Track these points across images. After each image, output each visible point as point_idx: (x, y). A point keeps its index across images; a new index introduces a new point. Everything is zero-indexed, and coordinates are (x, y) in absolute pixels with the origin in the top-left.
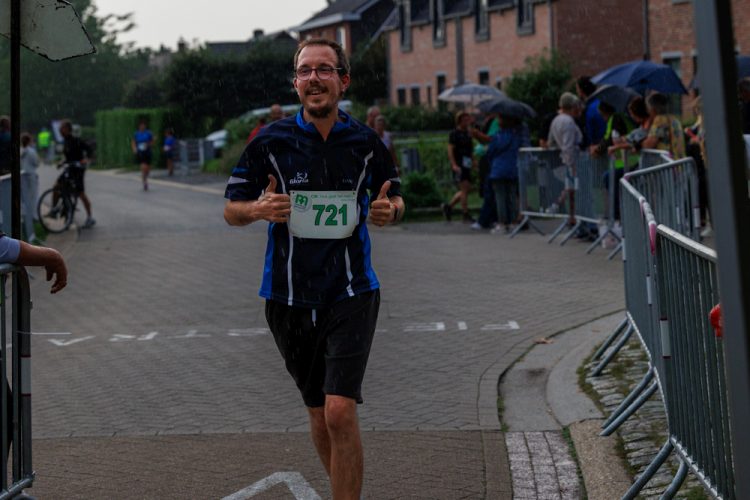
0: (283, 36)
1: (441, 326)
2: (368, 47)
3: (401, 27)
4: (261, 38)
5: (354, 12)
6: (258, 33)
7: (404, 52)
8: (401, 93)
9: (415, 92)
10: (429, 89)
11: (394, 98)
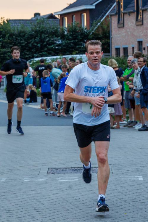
0: (52, 16)
1: (141, 178)
2: (99, 24)
3: (118, 13)
4: (39, 18)
5: (92, 4)
6: (37, 15)
7: (119, 27)
8: (118, 50)
9: (125, 50)
10: (133, 48)
11: (114, 52)
